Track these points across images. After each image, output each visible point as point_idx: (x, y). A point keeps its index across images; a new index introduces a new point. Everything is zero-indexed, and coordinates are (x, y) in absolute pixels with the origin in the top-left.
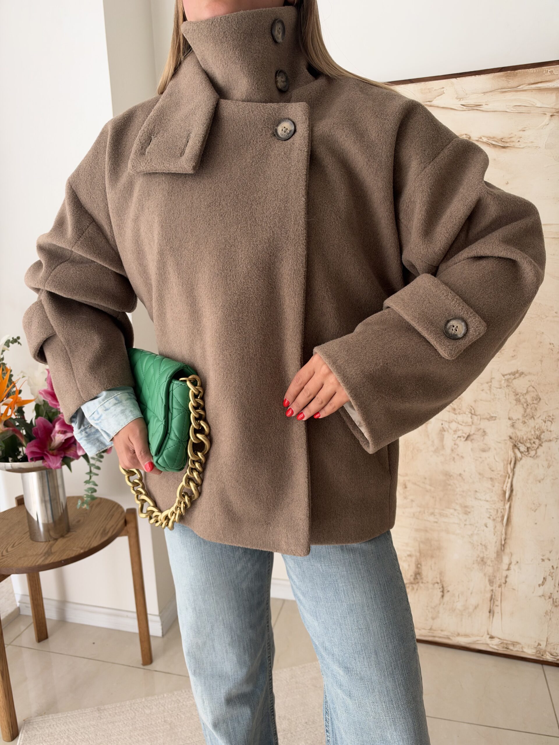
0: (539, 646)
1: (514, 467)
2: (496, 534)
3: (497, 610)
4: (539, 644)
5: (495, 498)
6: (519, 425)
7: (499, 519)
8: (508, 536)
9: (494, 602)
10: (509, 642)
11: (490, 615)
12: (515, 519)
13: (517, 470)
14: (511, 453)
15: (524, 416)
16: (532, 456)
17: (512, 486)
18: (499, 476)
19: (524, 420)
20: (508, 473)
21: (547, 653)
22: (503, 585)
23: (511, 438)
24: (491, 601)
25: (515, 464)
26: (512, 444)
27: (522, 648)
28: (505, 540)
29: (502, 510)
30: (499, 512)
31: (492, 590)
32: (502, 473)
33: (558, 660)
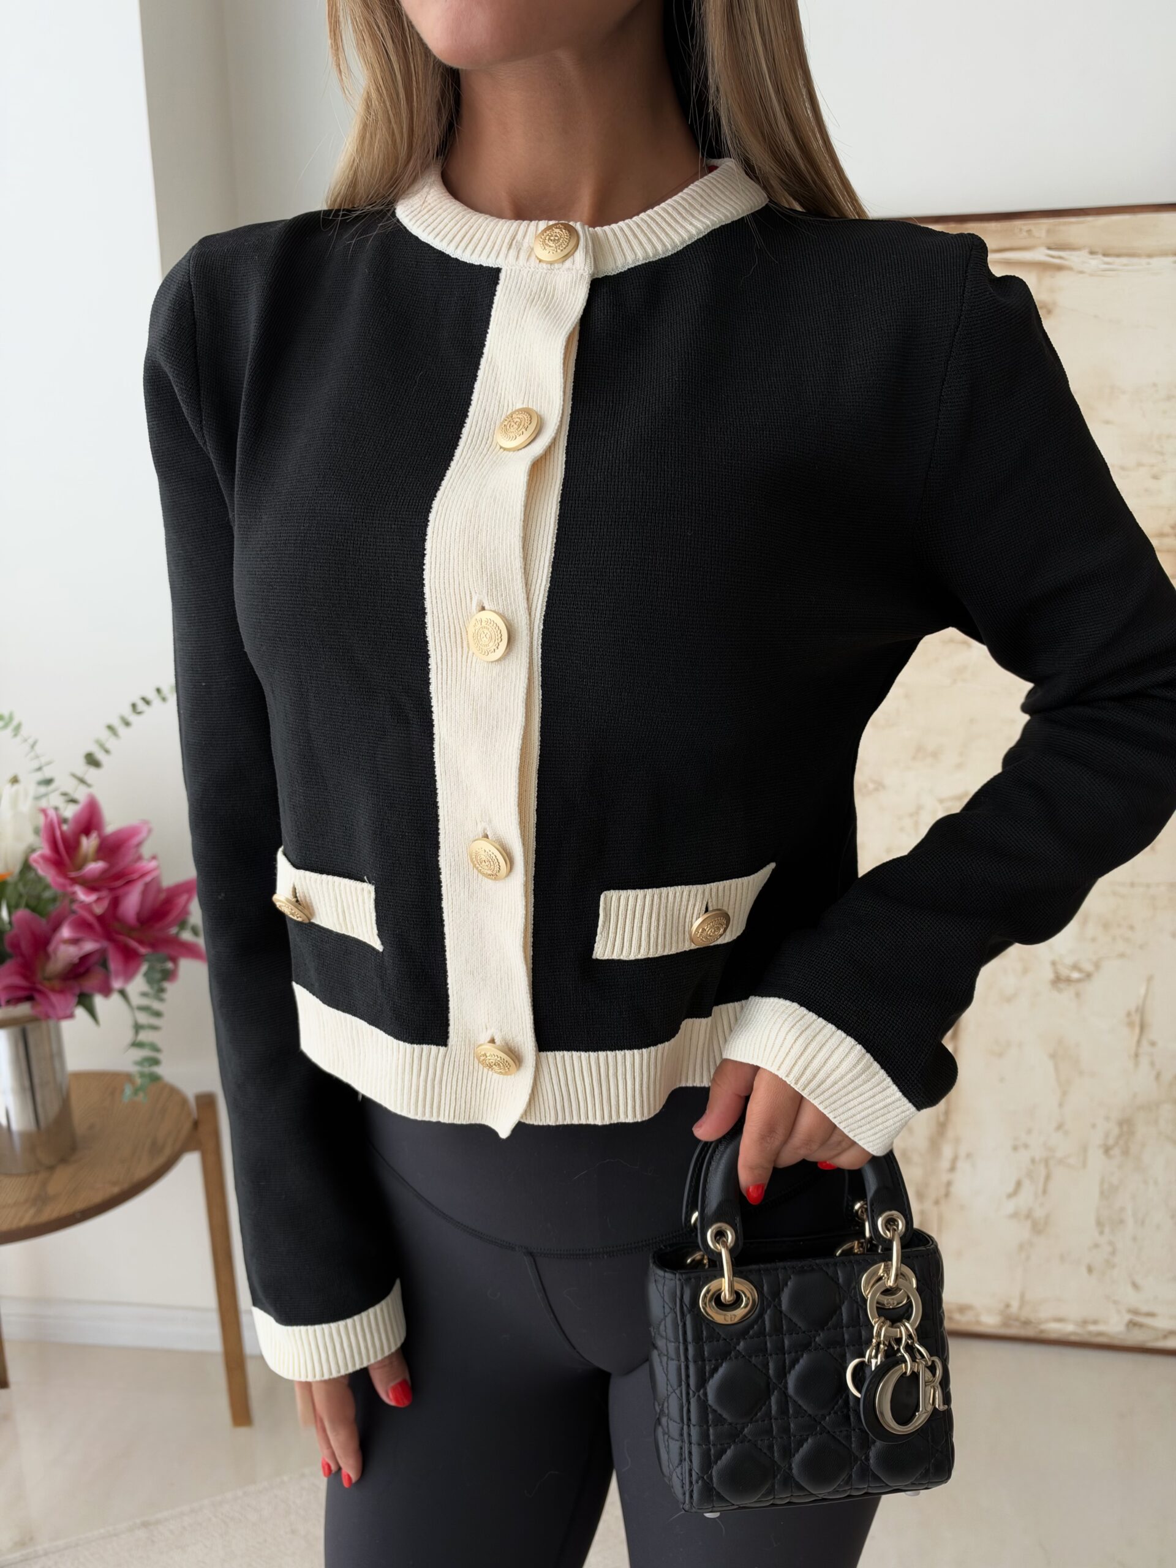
22: (943, 1201)
33: (1042, 1331)
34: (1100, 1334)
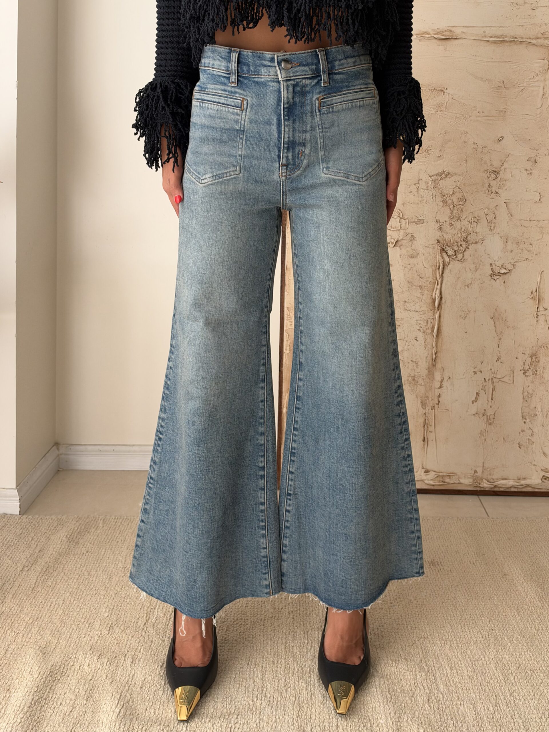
0: (476, 474)
1: (443, 273)
2: (427, 348)
3: (431, 436)
4: (476, 472)
5: (425, 308)
6: (447, 228)
7: (429, 331)
8: (439, 349)
9: (428, 427)
10: (445, 474)
11: (424, 444)
12: (445, 330)
13: (445, 275)
14: (439, 257)
15: (451, 218)
16: (460, 259)
17: (441, 293)
18: (428, 283)
19: (451, 222)
20: (436, 279)
21: (484, 480)
22: (436, 406)
23: (438, 242)
24: (424, 427)
25: (443, 268)
26: (440, 248)
27: (459, 478)
28: (436, 353)
29: (432, 321)
30: (429, 322)
31: (425, 414)
32: (430, 280)
33: (495, 486)
34: (528, 486)
